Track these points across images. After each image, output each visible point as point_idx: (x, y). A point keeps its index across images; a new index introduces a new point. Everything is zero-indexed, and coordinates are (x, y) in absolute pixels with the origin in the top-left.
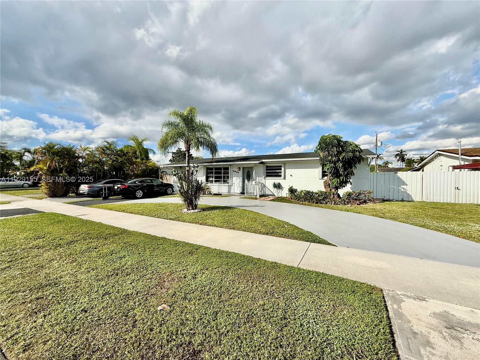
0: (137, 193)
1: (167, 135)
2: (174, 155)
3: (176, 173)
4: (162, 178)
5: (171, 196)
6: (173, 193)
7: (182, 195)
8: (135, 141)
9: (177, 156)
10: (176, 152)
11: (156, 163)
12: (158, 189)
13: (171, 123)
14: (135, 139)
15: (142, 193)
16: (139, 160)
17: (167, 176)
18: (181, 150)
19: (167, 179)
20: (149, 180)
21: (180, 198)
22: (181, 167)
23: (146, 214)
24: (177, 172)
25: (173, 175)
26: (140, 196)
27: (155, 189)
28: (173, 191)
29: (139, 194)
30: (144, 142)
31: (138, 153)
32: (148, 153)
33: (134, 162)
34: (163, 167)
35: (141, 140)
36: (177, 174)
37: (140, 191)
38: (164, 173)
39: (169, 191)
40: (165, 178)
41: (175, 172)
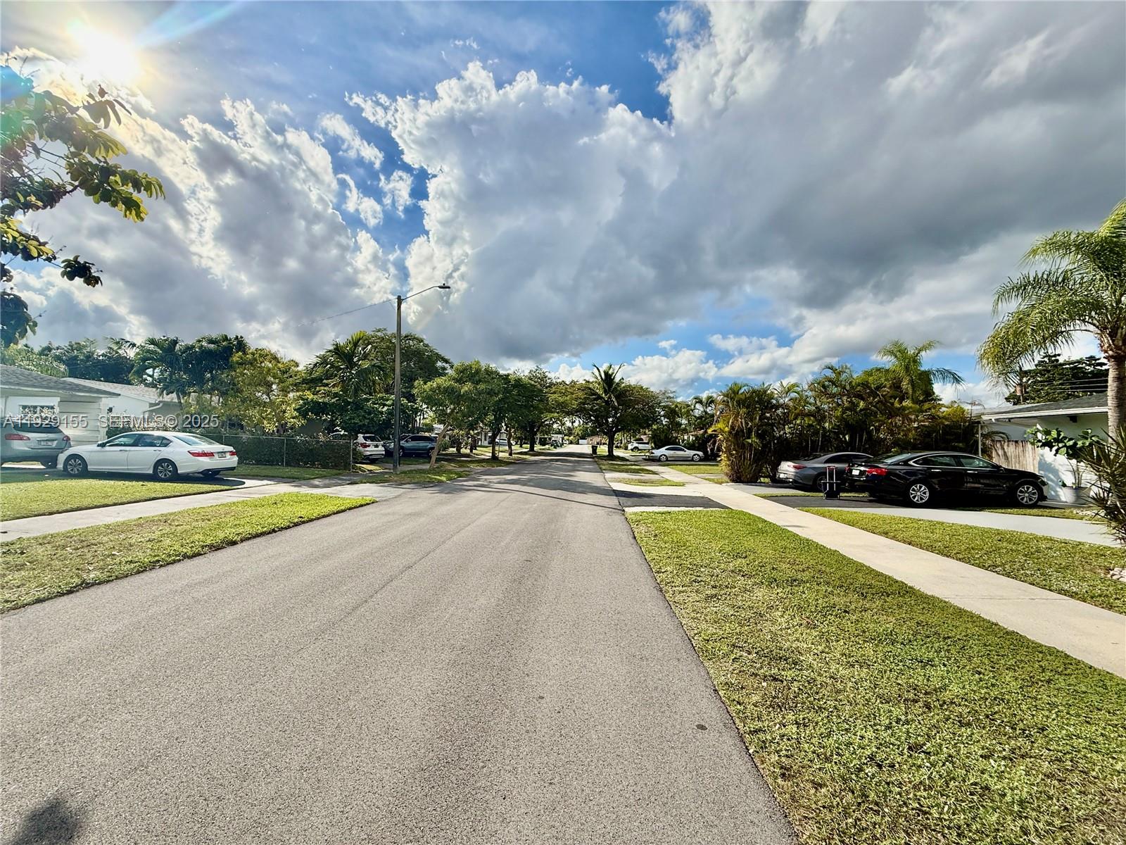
0: (914, 490)
3: (1054, 439)
4: (986, 451)
5: (1035, 511)
6: (1040, 503)
8: (896, 356)
9: (1041, 382)
11: (967, 407)
12: (976, 485)
13: (1031, 279)
14: (898, 351)
15: (928, 494)
16: (907, 403)
17: (1006, 447)
18: (1057, 360)
19: (1009, 454)
20: (947, 456)
23: (961, 557)
24: (1059, 435)
25: (1040, 444)
26: (922, 499)
27: (969, 485)
28: (1043, 497)
30: (923, 353)
31: (905, 385)
32: (930, 383)
33: (899, 409)
34: (996, 420)
35: (912, 352)
36: (1057, 440)
37: (920, 487)
38: (997, 438)
39: (1026, 493)
40: (1000, 452)
41: (1047, 433)
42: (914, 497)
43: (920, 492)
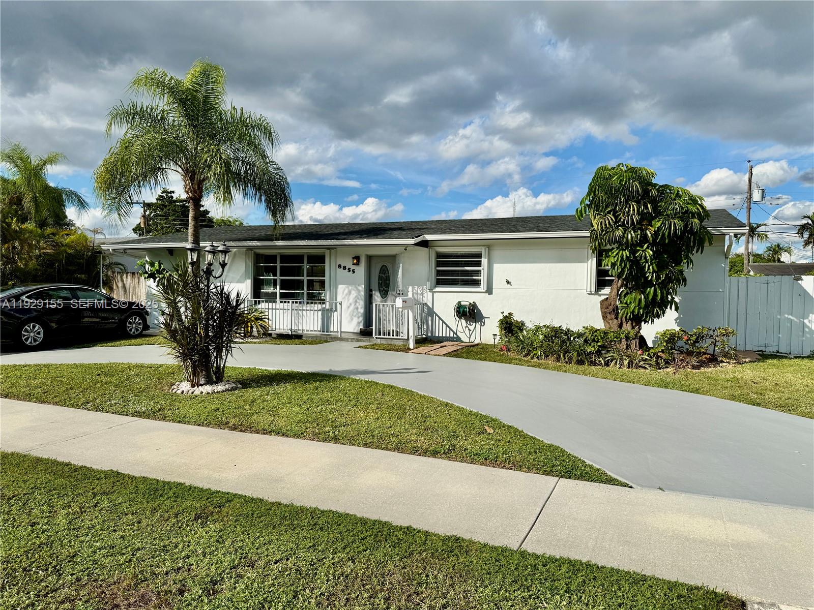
0: (26, 331)
1: (126, 147)
2: (147, 213)
3: (157, 270)
4: (108, 284)
5: (139, 341)
6: (144, 332)
7: (175, 340)
8: (16, 165)
9: (160, 216)
10: (154, 201)
11: (90, 235)
12: (95, 320)
13: (139, 109)
14: (17, 158)
15: (42, 335)
16: (30, 226)
17: (125, 279)
18: (172, 197)
19: (127, 286)
20: (66, 289)
21: (169, 350)
22: (171, 251)
23: (57, 399)
24: (160, 267)
25: (147, 275)
26: (35, 340)
27: (86, 320)
28: (146, 327)
29: (32, 334)
30: (48, 167)
31: (27, 203)
32: (61, 205)
33: (15, 231)
34: (114, 250)
35: (37, 162)
36: (159, 272)
37: (34, 327)
38: (117, 270)
39: (134, 325)
40: (120, 285)
41: (152, 265)
42: (27, 339)
43: (33, 332)
